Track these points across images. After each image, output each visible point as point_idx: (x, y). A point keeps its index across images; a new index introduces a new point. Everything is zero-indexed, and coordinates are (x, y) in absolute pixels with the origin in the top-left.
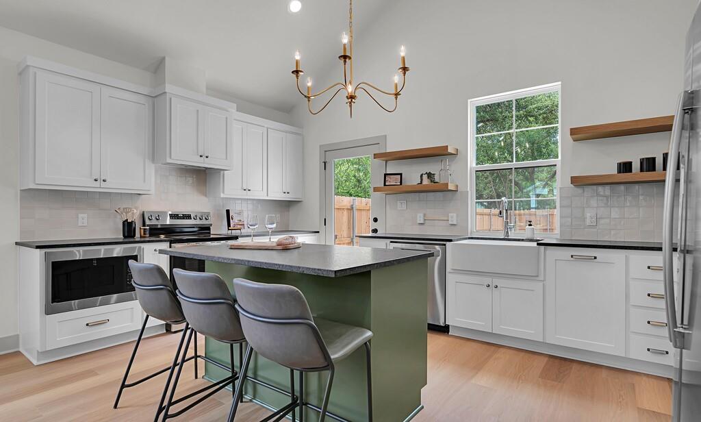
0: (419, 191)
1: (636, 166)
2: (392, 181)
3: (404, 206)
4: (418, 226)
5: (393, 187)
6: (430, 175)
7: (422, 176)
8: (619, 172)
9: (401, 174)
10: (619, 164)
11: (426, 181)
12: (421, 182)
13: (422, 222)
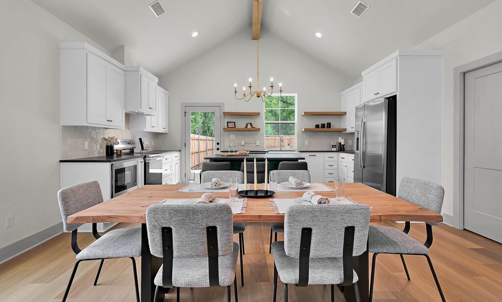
0: (246, 130)
1: (320, 126)
2: (231, 125)
3: (234, 138)
4: (241, 146)
5: (231, 128)
6: (251, 124)
7: (247, 124)
8: (316, 127)
9: (235, 123)
10: (316, 125)
11: (249, 126)
12: (246, 127)
13: (244, 144)
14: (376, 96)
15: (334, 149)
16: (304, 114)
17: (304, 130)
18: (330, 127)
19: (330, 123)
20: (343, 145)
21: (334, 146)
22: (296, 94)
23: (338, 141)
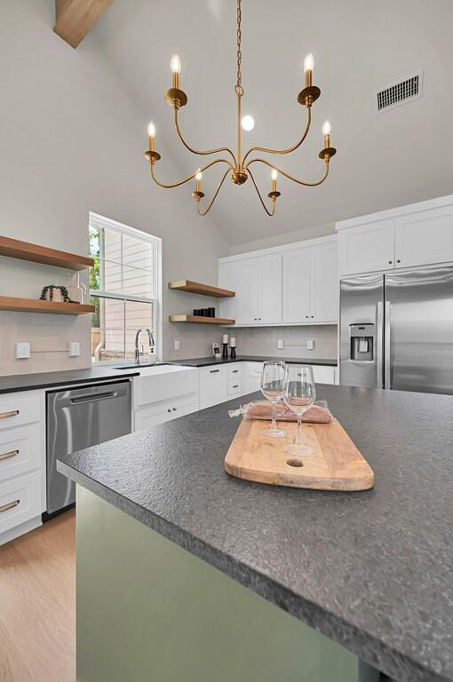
10: (194, 311)
12: (43, 298)
13: (28, 356)
14: (391, 266)
15: (219, 356)
16: (185, 285)
17: (185, 320)
18: (214, 316)
19: (214, 309)
20: (233, 348)
21: (217, 350)
22: (160, 240)
23: (222, 341)
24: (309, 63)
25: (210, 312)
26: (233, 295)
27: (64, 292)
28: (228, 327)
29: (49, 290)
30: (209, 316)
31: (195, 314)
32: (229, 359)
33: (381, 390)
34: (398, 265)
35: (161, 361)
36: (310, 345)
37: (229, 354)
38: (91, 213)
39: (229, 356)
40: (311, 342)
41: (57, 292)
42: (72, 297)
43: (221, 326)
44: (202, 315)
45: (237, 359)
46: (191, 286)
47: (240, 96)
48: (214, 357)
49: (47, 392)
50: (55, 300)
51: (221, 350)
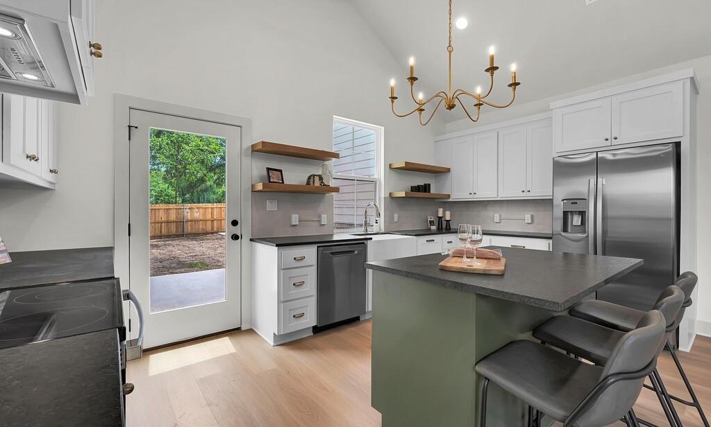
0: (308, 189)
2: (274, 177)
3: (274, 207)
9: (281, 171)
10: (411, 188)
12: (308, 183)
13: (297, 224)
14: (608, 143)
15: (434, 228)
16: (404, 165)
17: (404, 196)
18: (429, 192)
19: (429, 185)
20: (448, 221)
21: (432, 223)
22: (383, 128)
23: (437, 214)
24: (492, 50)
25: (426, 188)
26: (448, 170)
27: (321, 178)
28: (444, 201)
29: (312, 178)
30: (425, 192)
31: (412, 191)
32: (444, 231)
33: (593, 256)
34: (615, 142)
35: (383, 231)
36: (528, 218)
37: (444, 226)
38: (334, 116)
39: (444, 228)
40: (529, 216)
41: (317, 179)
42: (325, 182)
43: (437, 200)
44: (419, 191)
45: (452, 231)
46: (410, 166)
47: (450, 52)
48: (430, 229)
49: (318, 247)
50: (315, 185)
51: (436, 223)
